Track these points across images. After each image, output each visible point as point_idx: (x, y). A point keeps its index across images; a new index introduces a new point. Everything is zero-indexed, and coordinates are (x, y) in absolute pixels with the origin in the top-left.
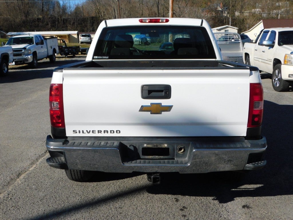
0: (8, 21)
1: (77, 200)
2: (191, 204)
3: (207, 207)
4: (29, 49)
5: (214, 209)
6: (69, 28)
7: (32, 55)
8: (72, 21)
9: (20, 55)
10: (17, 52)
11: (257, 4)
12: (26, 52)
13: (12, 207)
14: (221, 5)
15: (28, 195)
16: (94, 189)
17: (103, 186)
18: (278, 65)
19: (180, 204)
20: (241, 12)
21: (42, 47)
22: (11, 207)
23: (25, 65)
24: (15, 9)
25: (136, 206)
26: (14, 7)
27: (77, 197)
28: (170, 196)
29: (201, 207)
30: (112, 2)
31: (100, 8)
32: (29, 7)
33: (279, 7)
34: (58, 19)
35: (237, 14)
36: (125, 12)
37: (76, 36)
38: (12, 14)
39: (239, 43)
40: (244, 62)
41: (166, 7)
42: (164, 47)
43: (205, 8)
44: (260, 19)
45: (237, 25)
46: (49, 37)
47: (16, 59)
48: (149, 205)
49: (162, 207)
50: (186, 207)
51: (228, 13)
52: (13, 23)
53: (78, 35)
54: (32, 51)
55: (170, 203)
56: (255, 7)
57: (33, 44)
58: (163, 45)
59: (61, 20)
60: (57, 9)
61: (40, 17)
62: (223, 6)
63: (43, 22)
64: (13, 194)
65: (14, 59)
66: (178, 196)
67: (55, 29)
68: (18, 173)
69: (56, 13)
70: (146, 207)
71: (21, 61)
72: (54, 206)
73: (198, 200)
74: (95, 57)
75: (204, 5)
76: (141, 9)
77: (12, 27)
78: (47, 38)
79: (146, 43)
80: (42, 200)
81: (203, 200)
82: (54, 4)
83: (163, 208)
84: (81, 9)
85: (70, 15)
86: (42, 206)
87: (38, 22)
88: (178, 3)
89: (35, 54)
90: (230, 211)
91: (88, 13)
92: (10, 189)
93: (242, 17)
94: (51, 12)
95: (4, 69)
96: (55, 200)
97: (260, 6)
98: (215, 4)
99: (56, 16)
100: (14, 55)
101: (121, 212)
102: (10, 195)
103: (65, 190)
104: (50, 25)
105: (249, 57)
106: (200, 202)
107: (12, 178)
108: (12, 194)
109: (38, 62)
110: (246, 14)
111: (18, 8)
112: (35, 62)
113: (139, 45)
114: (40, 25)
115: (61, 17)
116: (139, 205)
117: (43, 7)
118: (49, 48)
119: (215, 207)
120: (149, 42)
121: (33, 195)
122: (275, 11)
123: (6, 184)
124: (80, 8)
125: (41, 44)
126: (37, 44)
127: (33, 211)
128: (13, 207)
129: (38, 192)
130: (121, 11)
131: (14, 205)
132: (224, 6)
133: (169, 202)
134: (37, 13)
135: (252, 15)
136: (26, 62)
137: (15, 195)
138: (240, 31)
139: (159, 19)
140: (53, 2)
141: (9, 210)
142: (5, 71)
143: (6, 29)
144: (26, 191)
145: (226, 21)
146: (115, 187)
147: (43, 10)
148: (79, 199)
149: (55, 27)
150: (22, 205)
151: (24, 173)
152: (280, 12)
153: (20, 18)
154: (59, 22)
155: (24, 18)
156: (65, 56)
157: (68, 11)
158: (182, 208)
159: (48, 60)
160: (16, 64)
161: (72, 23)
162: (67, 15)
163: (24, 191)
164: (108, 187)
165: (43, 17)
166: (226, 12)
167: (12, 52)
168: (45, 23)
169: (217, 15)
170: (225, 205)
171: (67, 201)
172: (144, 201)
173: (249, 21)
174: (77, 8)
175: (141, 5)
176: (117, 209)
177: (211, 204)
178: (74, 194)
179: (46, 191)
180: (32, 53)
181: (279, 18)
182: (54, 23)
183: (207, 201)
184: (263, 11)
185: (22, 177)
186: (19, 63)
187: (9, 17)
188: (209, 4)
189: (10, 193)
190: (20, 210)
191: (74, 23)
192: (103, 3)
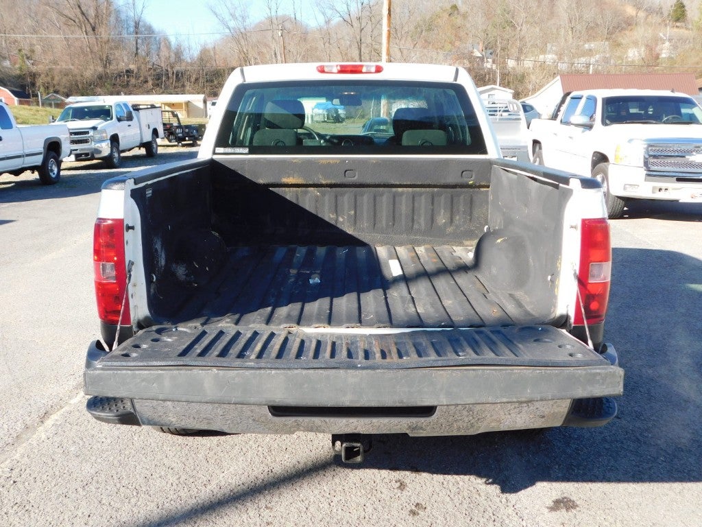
0: (70, 76)
1: (168, 485)
2: (435, 495)
3: (471, 505)
4: (104, 131)
5: (489, 509)
6: (188, 88)
7: (109, 142)
8: (194, 76)
9: (86, 141)
10: (79, 137)
11: (549, 46)
12: (97, 136)
13: (12, 507)
14: (481, 46)
15: (57, 473)
16: (212, 453)
17: (233, 447)
18: (602, 165)
19: (410, 496)
20: (518, 59)
21: (129, 126)
22: (12, 504)
23: (95, 162)
24: (83, 52)
25: (307, 502)
26: (81, 48)
27: (169, 476)
28: (384, 473)
29: (457, 504)
30: (270, 39)
31: (247, 51)
32: (111, 49)
33: (590, 52)
34: (167, 71)
35: (511, 63)
36: (297, 58)
37: (201, 105)
38: (77, 62)
39: (519, 119)
40: (531, 158)
41: (375, 50)
42: (371, 128)
43: (450, 51)
44: (554, 74)
45: (511, 85)
46: (146, 107)
47: (77, 150)
48: (335, 500)
49: (367, 505)
50: (423, 503)
51: (494, 62)
52: (79, 78)
53: (205, 102)
54: (110, 133)
55: (386, 494)
56: (544, 51)
57: (112, 119)
58: (369, 123)
59: (173, 73)
60: (164, 53)
61: (132, 67)
62: (484, 49)
63: (137, 78)
64: (23, 467)
65: (71, 151)
66: (403, 473)
67: (161, 91)
68: (42, 411)
69: (163, 59)
70: (330, 504)
71: (87, 154)
72: (112, 503)
73: (451, 484)
74: (217, 149)
75: (448, 47)
76: (328, 53)
77: (78, 86)
78: (141, 107)
79: (338, 119)
80: (86, 487)
81: (461, 483)
82: (160, 44)
83: (370, 509)
84: (212, 53)
85: (192, 64)
86: (84, 503)
87: (128, 77)
88: (397, 41)
89: (115, 139)
90: (525, 514)
91: (225, 60)
92: (17, 456)
93: (519, 70)
94: (154, 59)
95: (52, 171)
96: (118, 485)
97: (554, 48)
98: (469, 45)
99: (163, 65)
100: (73, 142)
101: (270, 520)
102: (14, 472)
103: (144, 459)
104: (150, 83)
105: (540, 148)
106: (454, 489)
107: (28, 423)
108: (19, 469)
109: (123, 155)
110: (528, 64)
111: (88, 50)
112: (116, 155)
113: (323, 122)
114: (131, 83)
115: (172, 68)
116: (312, 500)
117: (137, 49)
118: (145, 128)
119: (490, 503)
120: (342, 116)
121: (68, 471)
122: (583, 60)
123: (10, 440)
124: (209, 51)
125: (128, 120)
126: (119, 120)
127: (61, 519)
128: (15, 507)
129: (81, 463)
130: (287, 56)
131: (19, 501)
132: (486, 49)
133: (383, 491)
134: (126, 60)
135: (540, 66)
136: (96, 156)
137: (28, 471)
138: (517, 95)
139: (362, 66)
140: (158, 39)
141: (6, 513)
142: (54, 174)
143: (66, 90)
144: (53, 460)
145: (489, 77)
146: (260, 449)
147: (137, 54)
148: (174, 484)
149: (161, 88)
150: (38, 498)
151: (58, 410)
152: (593, 60)
153: (91, 70)
154: (168, 78)
155: (100, 69)
156: (176, 143)
157: (187, 57)
158: (413, 508)
159: (143, 151)
160: (77, 160)
161: (193, 80)
162: (184, 64)
163: (49, 461)
164: (244, 450)
165: (139, 69)
166: (490, 60)
167: (68, 135)
168: (141, 79)
169: (473, 65)
170: (512, 497)
171: (144, 490)
172: (325, 488)
173: (533, 77)
174: (204, 51)
175: (327, 44)
176: (262, 510)
177: (479, 495)
178: (164, 469)
179: (99, 460)
180: (109, 137)
181: (591, 73)
182: (159, 79)
183: (471, 488)
184: (560, 59)
185: (49, 422)
186: (83, 157)
187: (72, 67)
188: (457, 43)
189: (15, 467)
190: (32, 515)
191: (197, 79)
192: (254, 40)
